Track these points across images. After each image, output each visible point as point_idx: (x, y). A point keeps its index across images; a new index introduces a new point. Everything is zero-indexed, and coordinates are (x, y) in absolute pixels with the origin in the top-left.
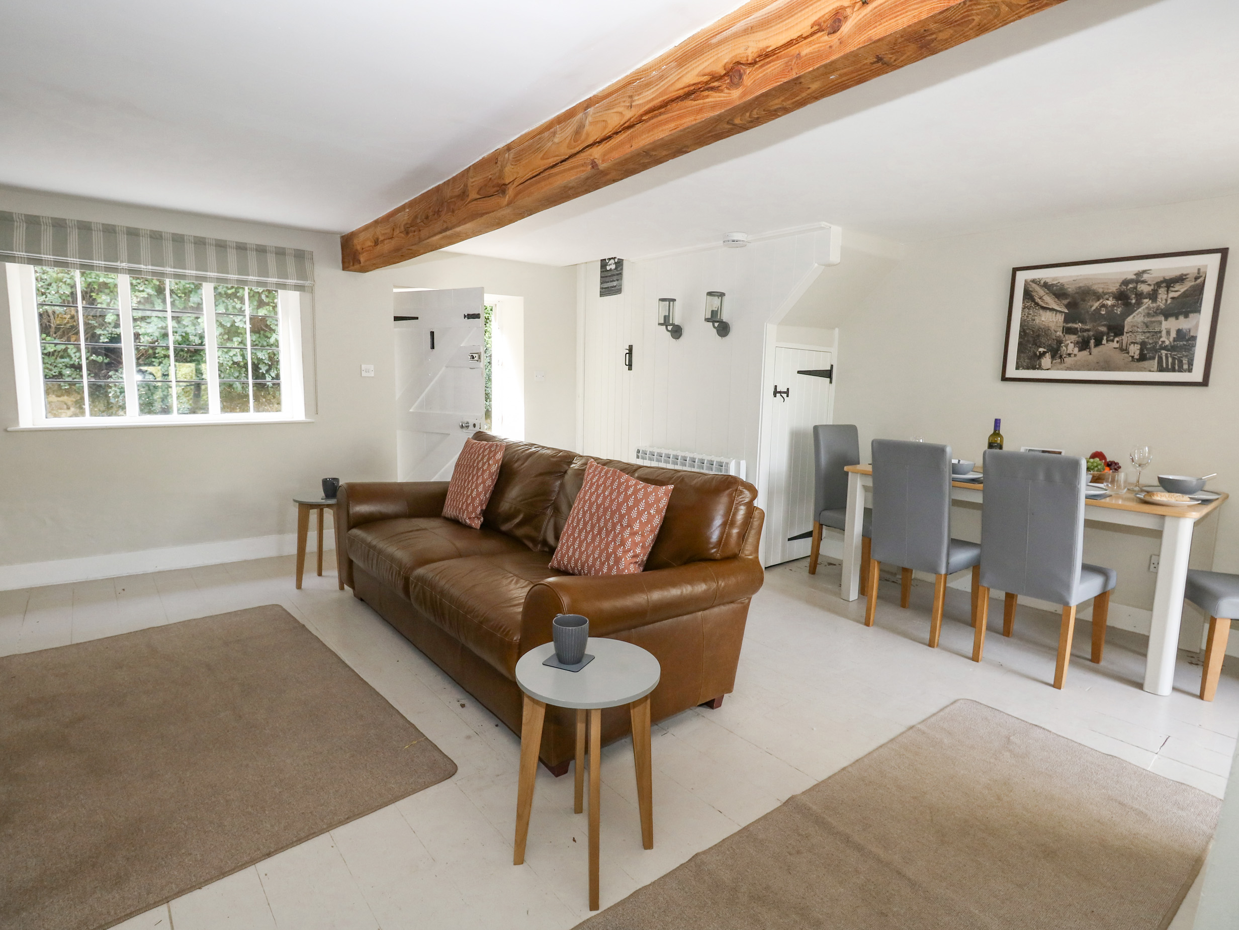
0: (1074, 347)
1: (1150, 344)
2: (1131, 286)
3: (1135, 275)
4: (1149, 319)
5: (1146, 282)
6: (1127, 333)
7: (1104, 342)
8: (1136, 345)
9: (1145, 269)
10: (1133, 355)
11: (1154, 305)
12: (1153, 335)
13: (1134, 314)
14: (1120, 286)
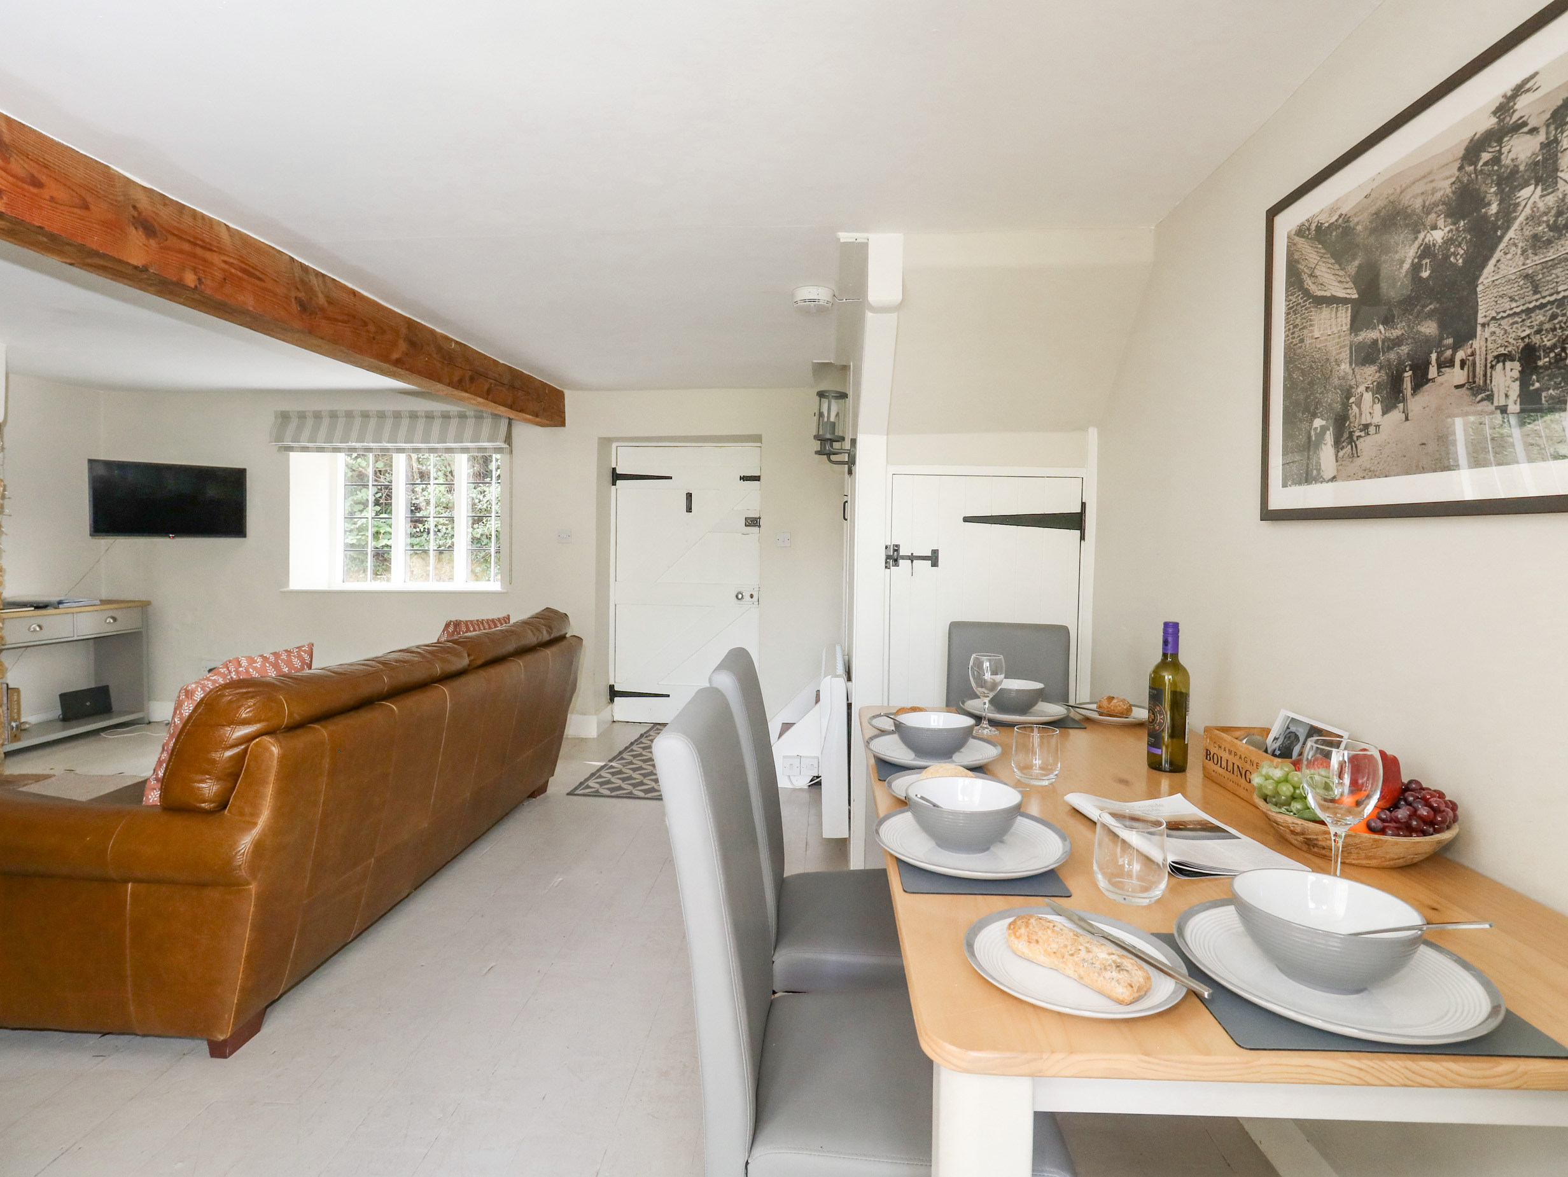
0: (1374, 402)
1: (1548, 350)
2: (1486, 156)
3: (1494, 113)
4: (1538, 259)
5: (1525, 124)
6: (1483, 325)
7: (1433, 372)
8: (1508, 364)
9: (1518, 80)
10: (1502, 402)
11: (1551, 200)
12: (1554, 317)
13: (1498, 254)
14: (1460, 169)
